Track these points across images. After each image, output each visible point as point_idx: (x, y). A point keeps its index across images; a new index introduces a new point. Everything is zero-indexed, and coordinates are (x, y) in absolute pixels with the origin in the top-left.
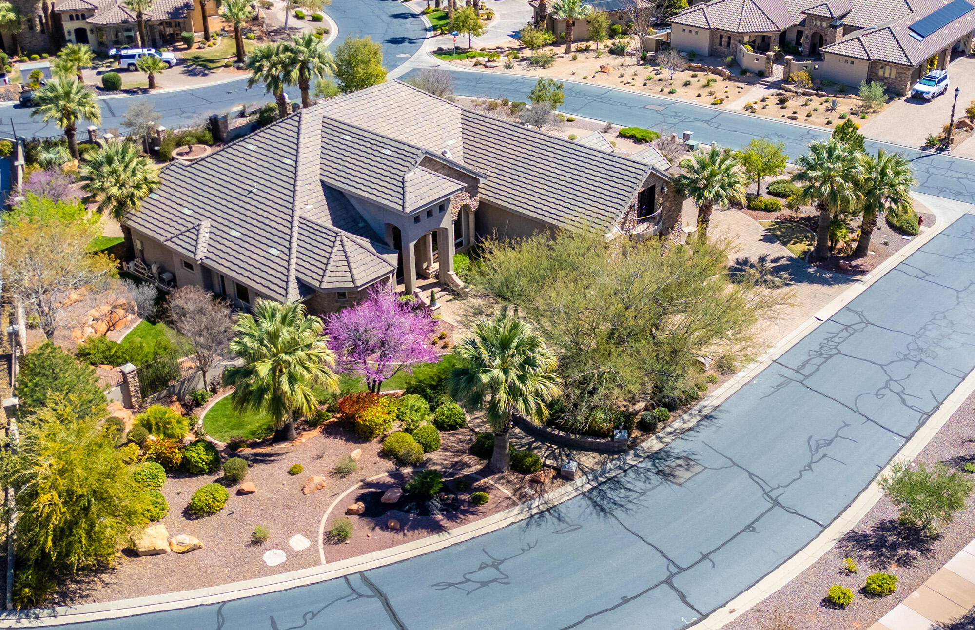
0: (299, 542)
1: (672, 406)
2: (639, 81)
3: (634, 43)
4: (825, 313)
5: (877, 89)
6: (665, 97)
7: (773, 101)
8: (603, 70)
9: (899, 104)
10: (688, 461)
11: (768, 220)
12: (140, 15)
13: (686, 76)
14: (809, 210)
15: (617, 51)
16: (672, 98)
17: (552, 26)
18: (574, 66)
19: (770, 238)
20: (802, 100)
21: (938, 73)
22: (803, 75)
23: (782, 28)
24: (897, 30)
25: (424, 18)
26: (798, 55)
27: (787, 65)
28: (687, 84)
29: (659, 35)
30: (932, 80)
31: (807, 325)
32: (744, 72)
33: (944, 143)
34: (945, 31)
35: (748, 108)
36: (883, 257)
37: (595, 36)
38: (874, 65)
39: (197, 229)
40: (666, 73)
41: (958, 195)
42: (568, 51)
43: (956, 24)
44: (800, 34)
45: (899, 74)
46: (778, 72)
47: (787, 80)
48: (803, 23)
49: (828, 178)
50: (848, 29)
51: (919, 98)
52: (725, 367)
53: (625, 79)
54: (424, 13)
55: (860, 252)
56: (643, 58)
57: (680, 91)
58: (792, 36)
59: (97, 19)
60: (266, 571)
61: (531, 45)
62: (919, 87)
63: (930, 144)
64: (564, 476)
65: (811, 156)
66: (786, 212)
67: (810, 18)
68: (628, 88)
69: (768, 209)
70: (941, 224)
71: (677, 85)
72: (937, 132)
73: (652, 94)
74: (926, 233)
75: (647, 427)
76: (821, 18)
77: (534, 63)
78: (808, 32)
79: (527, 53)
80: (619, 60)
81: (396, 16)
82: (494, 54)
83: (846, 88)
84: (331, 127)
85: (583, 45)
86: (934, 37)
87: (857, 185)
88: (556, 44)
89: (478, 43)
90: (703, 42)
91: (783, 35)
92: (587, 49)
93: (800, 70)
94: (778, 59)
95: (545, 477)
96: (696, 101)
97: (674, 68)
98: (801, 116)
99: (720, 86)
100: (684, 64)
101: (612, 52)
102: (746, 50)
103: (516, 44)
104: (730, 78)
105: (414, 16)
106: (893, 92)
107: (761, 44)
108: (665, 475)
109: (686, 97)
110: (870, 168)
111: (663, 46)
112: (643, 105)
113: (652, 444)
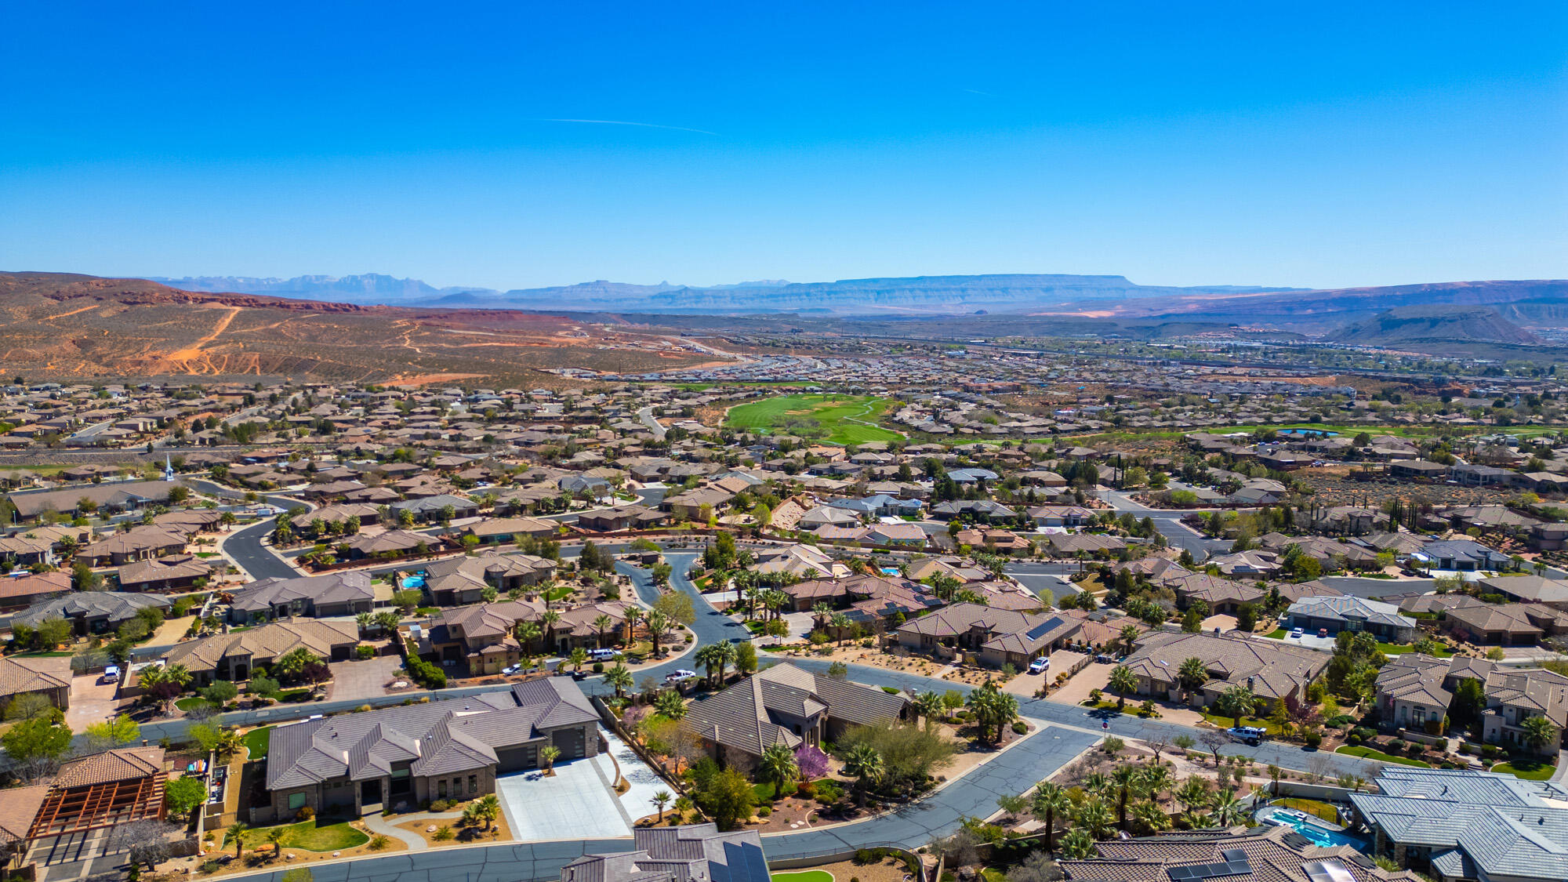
0: (801, 823)
1: (922, 791)
2: (884, 663)
3: (876, 640)
4: (983, 762)
5: (1011, 667)
6: (899, 672)
7: (957, 674)
8: (862, 656)
9: (1024, 675)
10: (930, 806)
11: (957, 728)
12: (602, 631)
13: (909, 660)
14: (976, 724)
15: (868, 646)
16: (903, 672)
17: (827, 630)
18: (845, 655)
19: (959, 735)
20: (972, 673)
21: (1043, 658)
22: (972, 660)
23: (960, 633)
24: (1020, 635)
25: (744, 626)
26: (969, 649)
27: (963, 653)
28: (910, 664)
29: (890, 636)
30: (1039, 663)
31: (976, 766)
32: (941, 658)
33: (1043, 695)
34: (1047, 635)
35: (944, 677)
36: (1008, 743)
37: (854, 637)
38: (1009, 653)
39: (714, 728)
40: (898, 658)
41: (1048, 718)
42: (839, 646)
43: (1053, 632)
44: (970, 636)
45: (1023, 659)
46: (959, 658)
47: (964, 662)
48: (971, 631)
49: (980, 704)
50: (995, 634)
51: (1033, 672)
52: (942, 779)
53: (876, 661)
54: (743, 623)
55: (999, 739)
56: (884, 650)
57: (907, 668)
58: (966, 637)
59: (576, 633)
60: (792, 829)
61: (818, 643)
62: (1033, 666)
63: (1037, 695)
64: (887, 808)
65: (972, 695)
66: (966, 725)
67: (974, 628)
68: (878, 667)
69: (957, 723)
70: (1038, 730)
71: (905, 665)
72: (1041, 689)
73: (891, 670)
74: (1030, 734)
75: (914, 796)
76: (981, 628)
77: (821, 652)
78: (974, 635)
79: (814, 647)
80: (869, 651)
81: (728, 625)
82: (797, 647)
83: (995, 667)
84: (765, 684)
85: (848, 641)
86: (1040, 639)
87: (993, 707)
88: (830, 641)
89: (785, 642)
90: (918, 641)
91: (961, 637)
92: (850, 645)
93: (971, 655)
94: (959, 651)
95: (880, 809)
96: (916, 674)
97: (903, 655)
98: (972, 681)
99: (928, 665)
100: (907, 652)
101: (864, 646)
102: (941, 645)
103: (806, 642)
104: (932, 661)
105: (738, 624)
106: (1020, 669)
107: (949, 641)
108: (923, 809)
109: (910, 672)
110: (998, 700)
111: (893, 643)
112: (889, 676)
113: (916, 801)
